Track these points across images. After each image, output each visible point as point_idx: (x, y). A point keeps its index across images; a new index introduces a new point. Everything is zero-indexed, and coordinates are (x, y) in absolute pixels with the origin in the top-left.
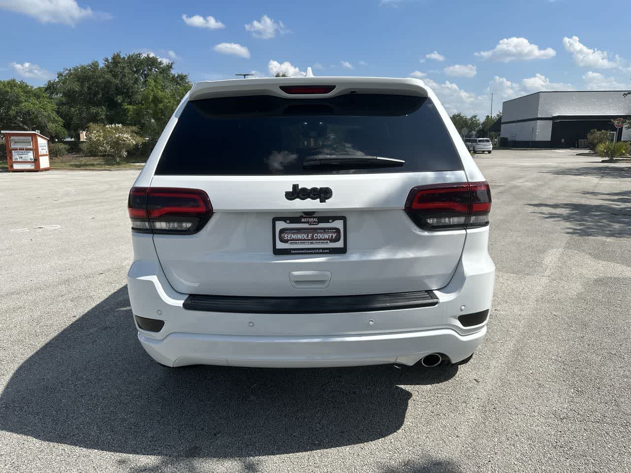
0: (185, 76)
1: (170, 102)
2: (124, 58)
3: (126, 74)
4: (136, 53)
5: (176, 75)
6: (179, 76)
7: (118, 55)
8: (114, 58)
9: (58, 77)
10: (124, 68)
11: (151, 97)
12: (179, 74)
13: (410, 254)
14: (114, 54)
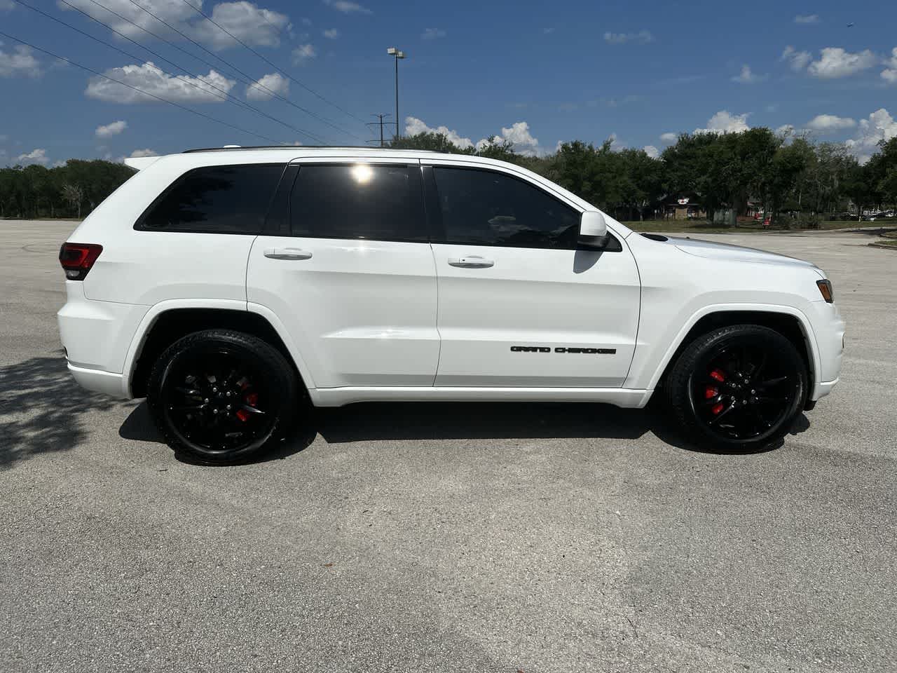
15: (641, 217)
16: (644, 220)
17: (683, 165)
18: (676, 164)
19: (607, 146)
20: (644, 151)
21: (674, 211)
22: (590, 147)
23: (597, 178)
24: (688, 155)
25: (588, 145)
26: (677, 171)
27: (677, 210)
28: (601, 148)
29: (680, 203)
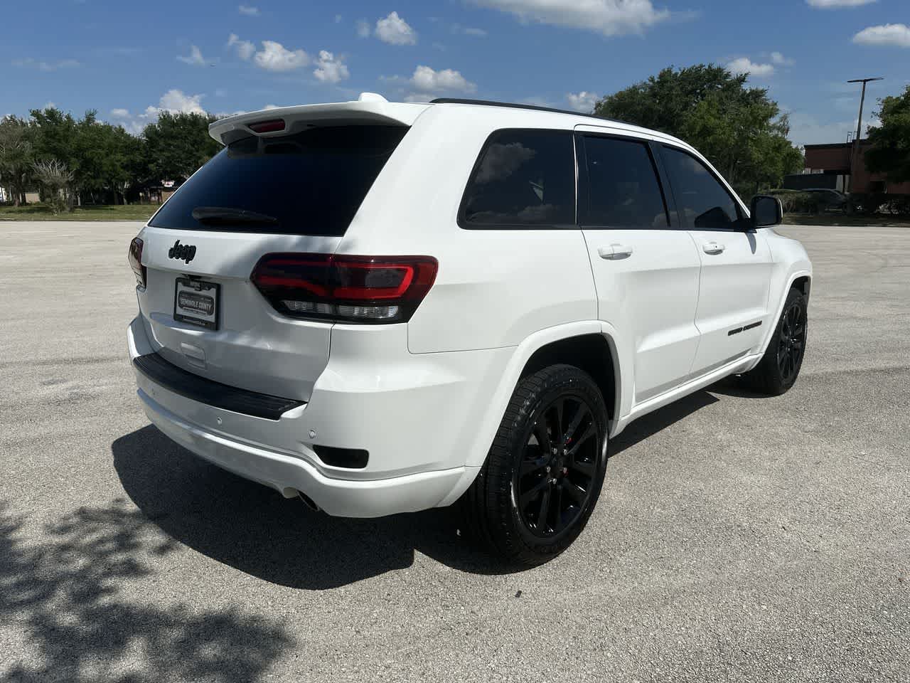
0: (763, 91)
1: (724, 133)
2: (676, 74)
3: (673, 97)
4: (697, 66)
5: (748, 92)
6: (752, 92)
7: (669, 71)
8: (661, 76)
9: (595, 109)
10: (672, 88)
11: (698, 127)
12: (753, 89)
13: (267, 345)
14: (664, 70)
15: (125, 201)
16: (128, 204)
17: (170, 145)
18: (162, 143)
19: (90, 118)
20: (120, 126)
21: (160, 195)
22: (68, 117)
23: (88, 154)
24: (174, 134)
25: (65, 114)
26: (163, 151)
27: (163, 193)
28: (83, 119)
29: (166, 186)
